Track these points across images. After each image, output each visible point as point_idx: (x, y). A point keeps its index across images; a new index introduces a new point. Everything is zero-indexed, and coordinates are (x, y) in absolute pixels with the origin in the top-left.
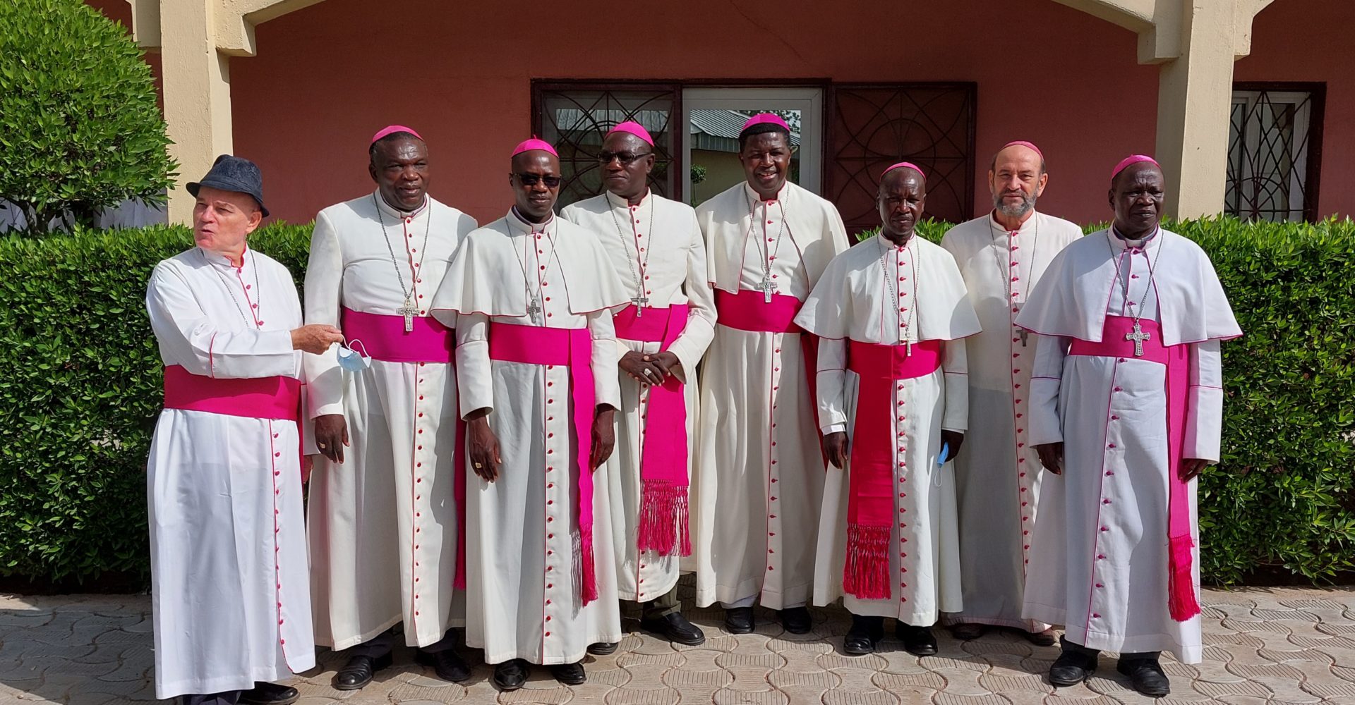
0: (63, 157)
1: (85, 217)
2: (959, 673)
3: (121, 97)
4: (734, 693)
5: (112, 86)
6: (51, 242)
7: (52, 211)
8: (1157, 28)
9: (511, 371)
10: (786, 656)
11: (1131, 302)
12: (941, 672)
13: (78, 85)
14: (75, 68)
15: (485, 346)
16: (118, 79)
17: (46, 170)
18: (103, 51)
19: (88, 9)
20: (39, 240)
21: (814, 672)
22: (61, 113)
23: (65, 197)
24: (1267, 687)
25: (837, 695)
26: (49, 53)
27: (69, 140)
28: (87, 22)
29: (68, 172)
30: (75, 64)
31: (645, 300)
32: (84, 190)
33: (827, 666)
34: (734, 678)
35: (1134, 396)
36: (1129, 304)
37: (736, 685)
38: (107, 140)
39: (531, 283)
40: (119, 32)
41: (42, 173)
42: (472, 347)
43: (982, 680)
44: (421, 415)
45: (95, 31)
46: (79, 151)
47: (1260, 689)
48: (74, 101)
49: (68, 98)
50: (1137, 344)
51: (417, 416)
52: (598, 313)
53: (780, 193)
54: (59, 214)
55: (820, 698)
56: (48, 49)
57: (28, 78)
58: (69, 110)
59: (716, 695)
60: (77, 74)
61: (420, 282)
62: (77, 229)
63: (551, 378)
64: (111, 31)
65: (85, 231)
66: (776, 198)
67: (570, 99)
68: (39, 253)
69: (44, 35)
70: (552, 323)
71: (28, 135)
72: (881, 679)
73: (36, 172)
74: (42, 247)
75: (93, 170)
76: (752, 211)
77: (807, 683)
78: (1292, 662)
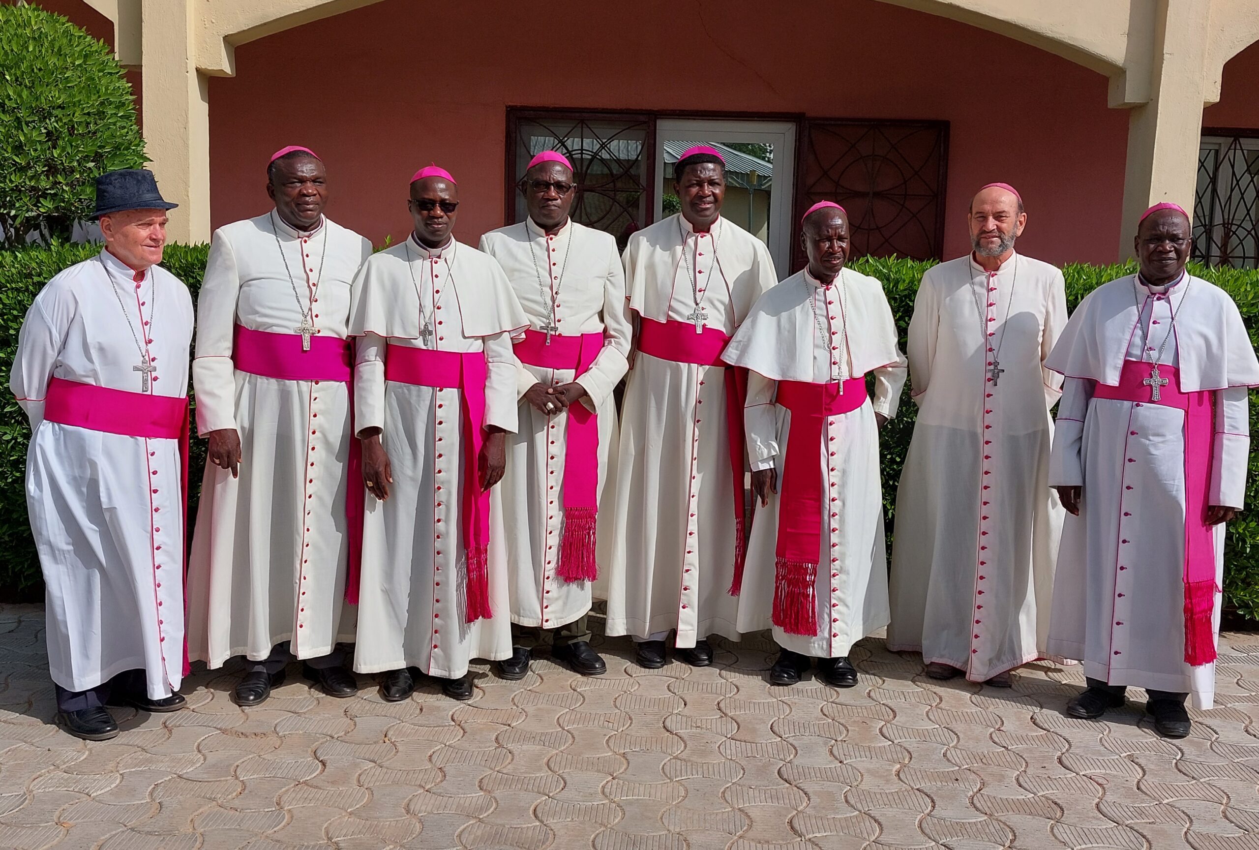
0: (43, 172)
1: (62, 232)
2: (908, 706)
3: (101, 115)
4: (684, 719)
5: (92, 103)
6: (29, 255)
7: (31, 224)
8: (1127, 73)
9: (403, 393)
10: (738, 684)
11: (1150, 348)
12: (890, 705)
13: (60, 101)
14: (57, 85)
15: (380, 367)
16: (99, 97)
17: (26, 184)
18: (85, 68)
19: (71, 27)
20: (17, 253)
21: (764, 701)
22: (42, 129)
23: (44, 211)
24: (1212, 729)
25: (786, 724)
26: (33, 70)
27: (48, 156)
28: (70, 40)
29: (48, 187)
30: (57, 81)
31: (555, 329)
32: (63, 204)
33: (778, 695)
34: (685, 705)
35: (1150, 440)
36: (1147, 350)
37: (686, 711)
38: (87, 156)
39: (424, 306)
40: (101, 51)
41: (22, 187)
42: (368, 367)
43: (930, 714)
44: (314, 433)
45: (78, 49)
46: (59, 167)
47: (1205, 731)
48: (55, 117)
49: (50, 115)
50: (1154, 388)
51: (311, 433)
52: (497, 336)
53: (712, 227)
54: (37, 227)
55: (769, 727)
56: (32, 65)
57: (11, 93)
58: (50, 126)
59: (667, 720)
60: (59, 90)
61: (316, 301)
62: (54, 243)
63: (442, 400)
64: (93, 49)
65: (62, 245)
66: (708, 231)
67: (545, 127)
68: (16, 266)
69: (28, 52)
70: (444, 346)
71: (9, 149)
72: (830, 710)
73: (16, 186)
74: (19, 259)
75: (71, 185)
76: (684, 243)
77: (757, 711)
78: (1238, 706)
